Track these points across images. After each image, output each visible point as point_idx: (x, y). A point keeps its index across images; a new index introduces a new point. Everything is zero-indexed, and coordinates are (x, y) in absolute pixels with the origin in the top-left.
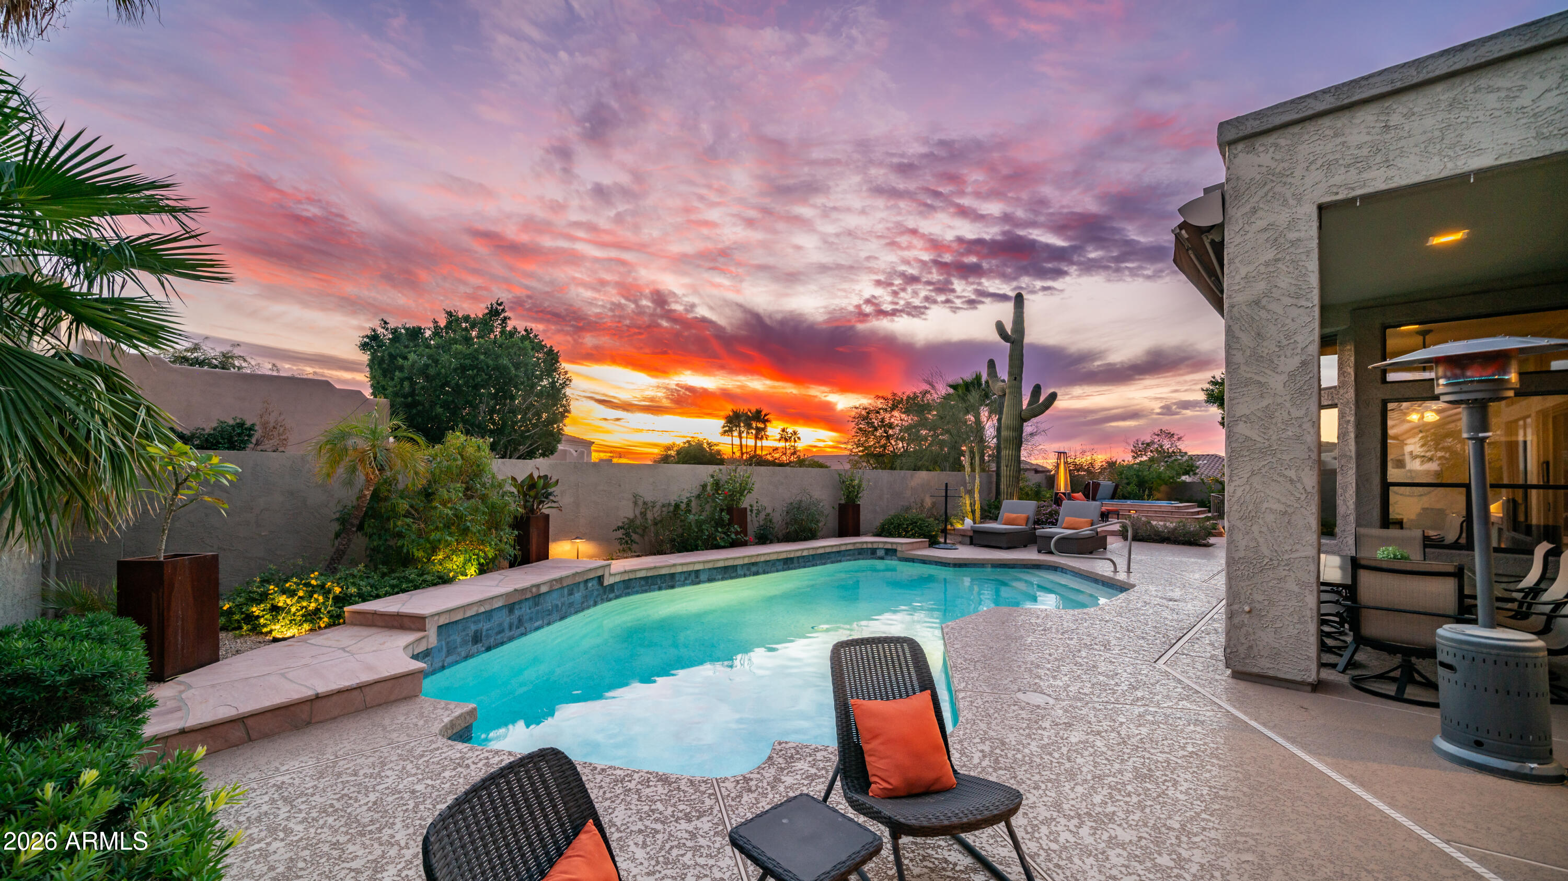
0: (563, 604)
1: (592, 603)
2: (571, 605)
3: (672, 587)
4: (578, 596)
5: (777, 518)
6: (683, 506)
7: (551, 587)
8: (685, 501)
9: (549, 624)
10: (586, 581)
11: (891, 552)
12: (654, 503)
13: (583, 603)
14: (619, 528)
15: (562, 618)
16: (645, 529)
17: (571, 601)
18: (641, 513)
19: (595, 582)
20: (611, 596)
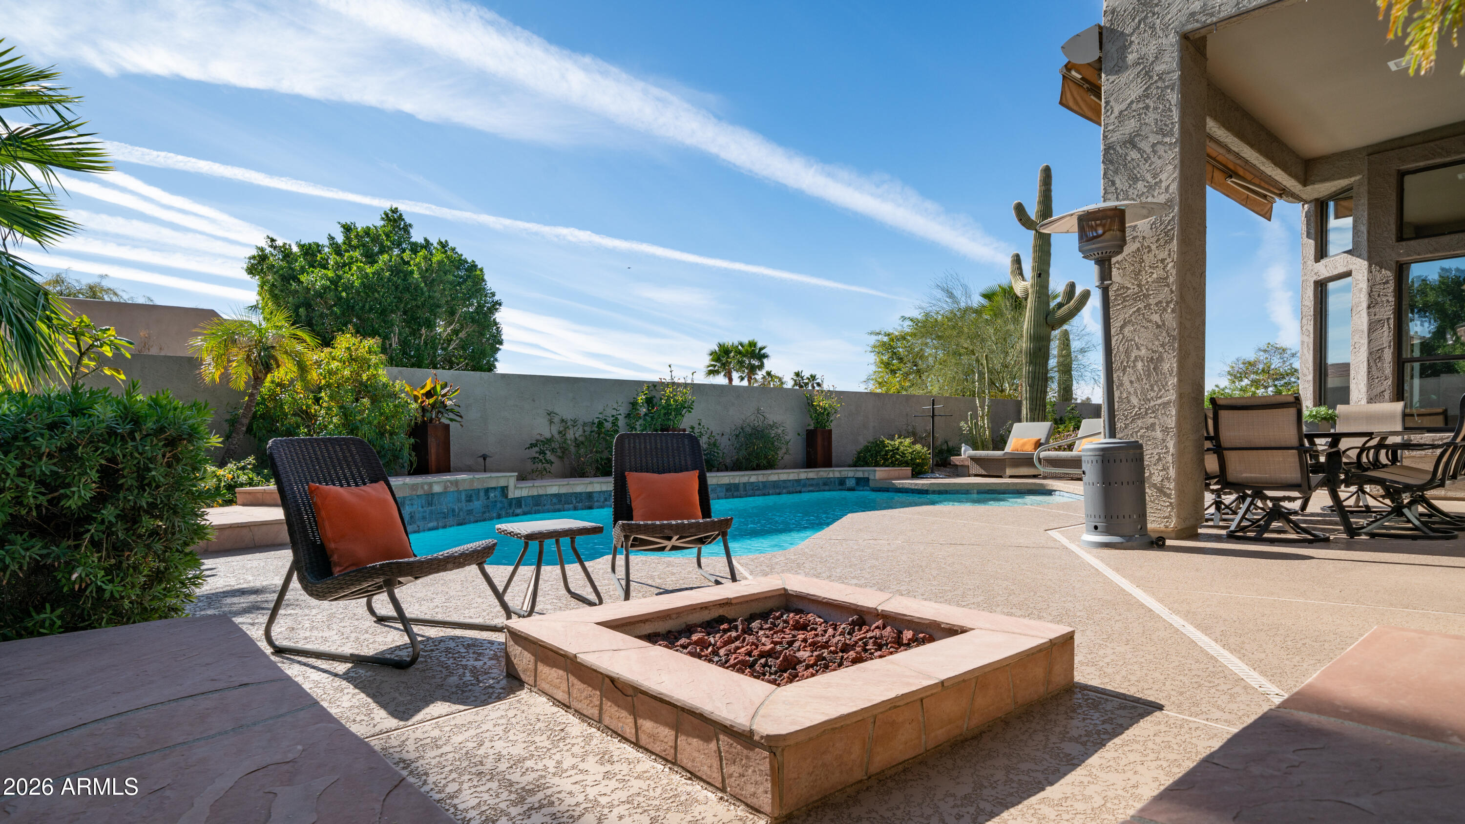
0: (460, 510)
1: (495, 515)
2: (470, 512)
3: (590, 508)
4: (477, 505)
5: (724, 443)
6: (608, 425)
7: (446, 488)
8: (611, 419)
9: (444, 527)
10: (487, 491)
11: (862, 483)
12: (575, 421)
13: (484, 513)
14: (532, 446)
15: (460, 524)
16: (564, 450)
17: (469, 508)
18: (560, 432)
19: (498, 493)
20: (518, 511)
